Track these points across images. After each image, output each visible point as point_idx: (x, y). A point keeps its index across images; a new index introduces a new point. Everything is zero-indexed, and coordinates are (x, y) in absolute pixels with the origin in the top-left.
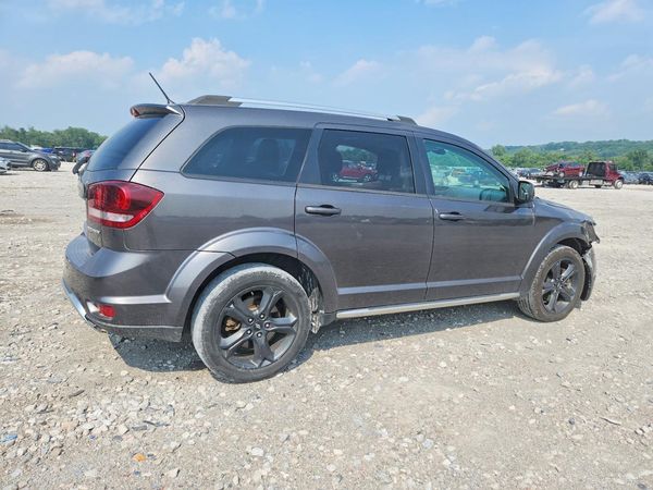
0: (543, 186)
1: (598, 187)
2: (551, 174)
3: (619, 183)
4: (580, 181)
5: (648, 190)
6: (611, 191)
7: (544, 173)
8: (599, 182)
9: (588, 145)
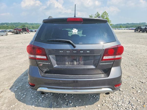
0: (14, 34)
1: (25, 33)
2: (15, 31)
3: (29, 32)
4: (22, 32)
5: (33, 33)
6: (28, 34)
7: (14, 31)
8: (25, 32)
9: (11, 24)
